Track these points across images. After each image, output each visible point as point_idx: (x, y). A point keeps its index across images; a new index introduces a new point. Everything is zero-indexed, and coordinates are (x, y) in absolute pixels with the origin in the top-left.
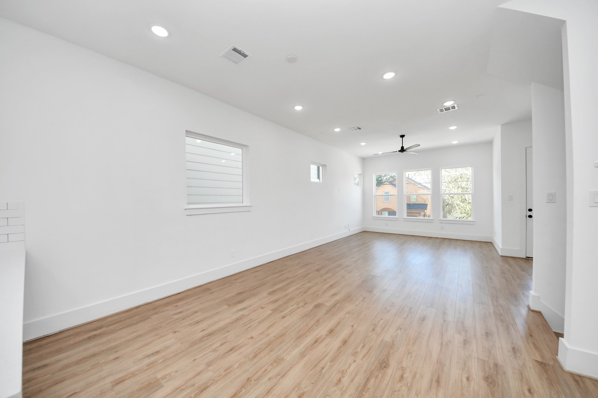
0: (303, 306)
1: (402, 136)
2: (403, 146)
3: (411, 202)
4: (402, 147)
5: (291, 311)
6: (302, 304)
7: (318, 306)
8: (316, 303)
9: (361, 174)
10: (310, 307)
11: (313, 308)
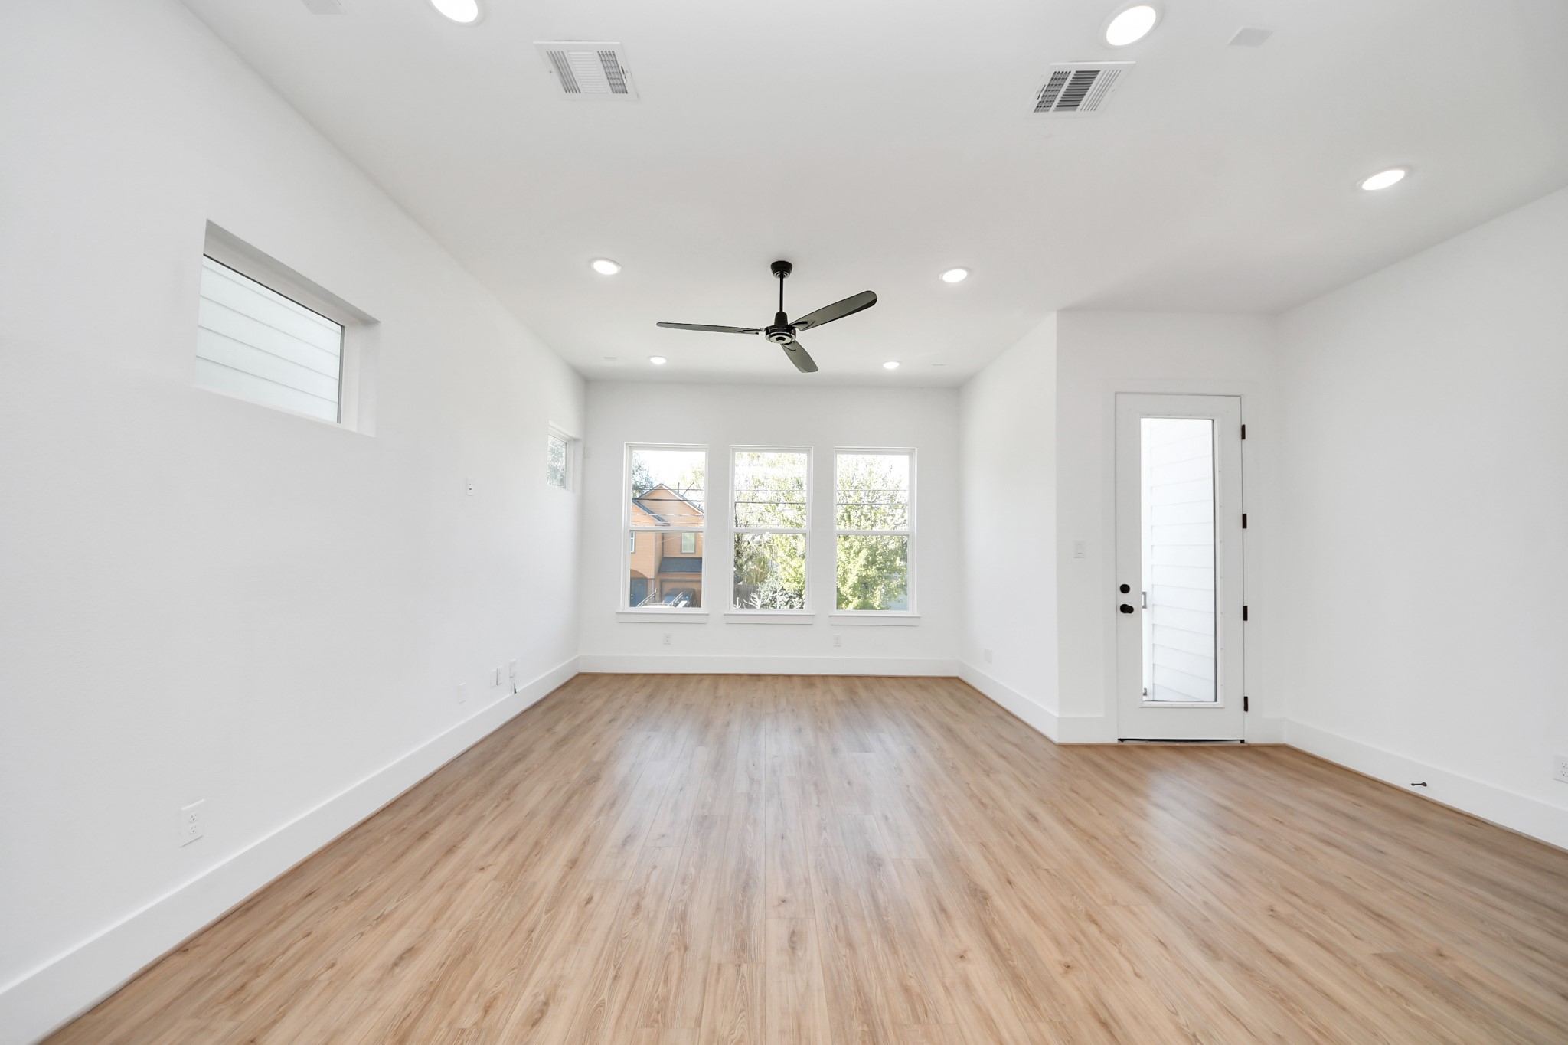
1: (782, 268)
2: (784, 311)
3: (684, 553)
4: (781, 317)
9: (575, 440)
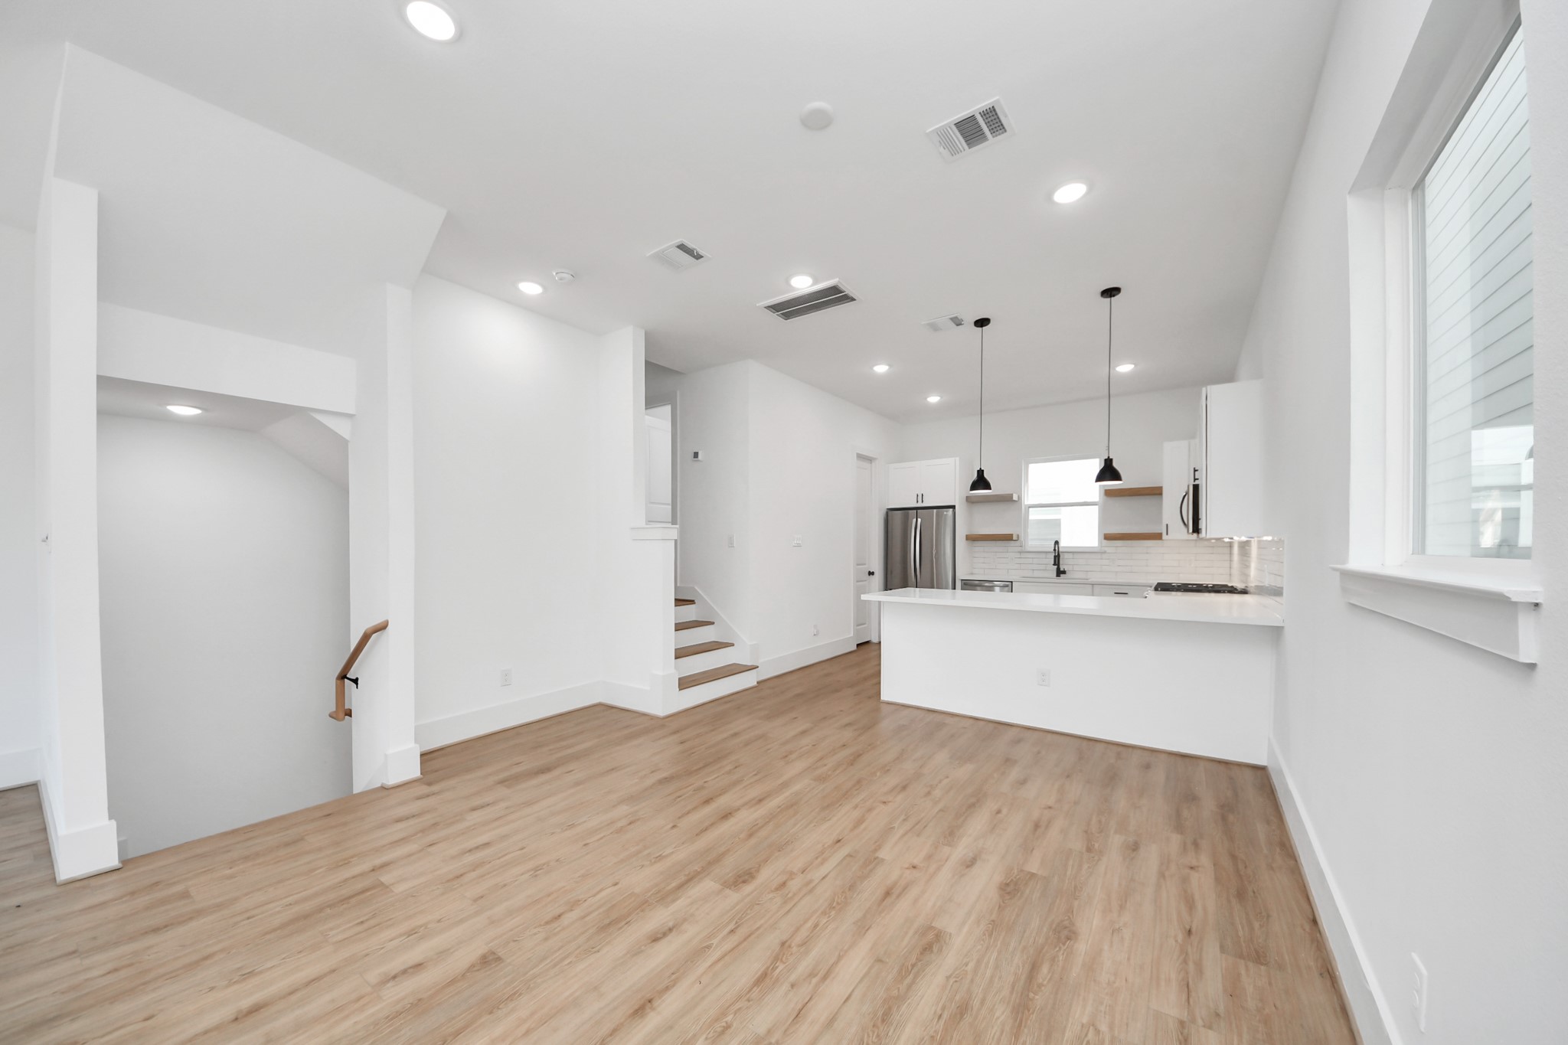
0: (792, 875)
5: (825, 860)
6: (794, 885)
7: (743, 878)
8: (748, 888)
10: (767, 875)
11: (758, 871)
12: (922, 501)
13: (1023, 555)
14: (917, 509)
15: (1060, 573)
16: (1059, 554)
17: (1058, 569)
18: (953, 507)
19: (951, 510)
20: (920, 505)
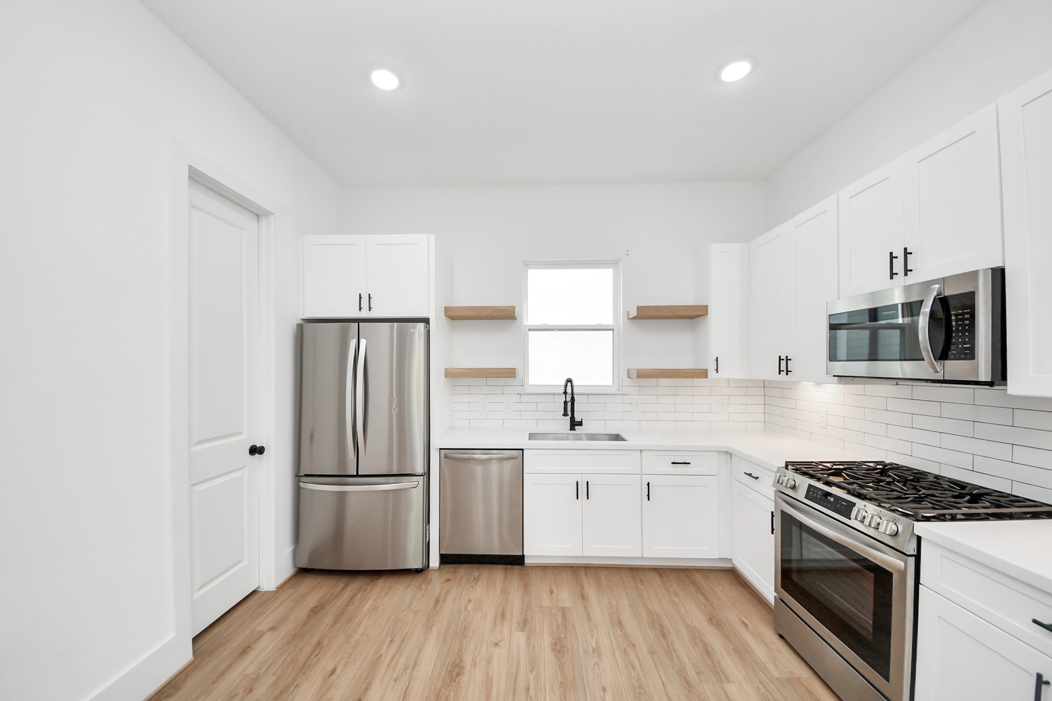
12: (370, 309)
13: (524, 398)
14: (358, 321)
15: (574, 424)
16: (573, 400)
17: (572, 418)
18: (426, 321)
19: (422, 325)
20: (365, 314)
